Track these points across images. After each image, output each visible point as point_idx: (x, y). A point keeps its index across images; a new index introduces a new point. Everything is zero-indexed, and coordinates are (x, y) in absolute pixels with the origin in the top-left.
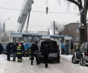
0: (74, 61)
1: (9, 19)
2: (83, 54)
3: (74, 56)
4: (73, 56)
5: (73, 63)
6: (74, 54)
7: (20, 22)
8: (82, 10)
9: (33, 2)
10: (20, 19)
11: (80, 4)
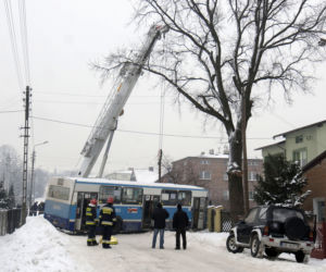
0: (232, 248)
1: (46, 142)
2: (259, 231)
3: (232, 236)
4: (228, 234)
5: (230, 250)
6: (232, 232)
7: (87, 156)
8: (233, 134)
9: (122, 113)
10: (88, 148)
11: (227, 118)
